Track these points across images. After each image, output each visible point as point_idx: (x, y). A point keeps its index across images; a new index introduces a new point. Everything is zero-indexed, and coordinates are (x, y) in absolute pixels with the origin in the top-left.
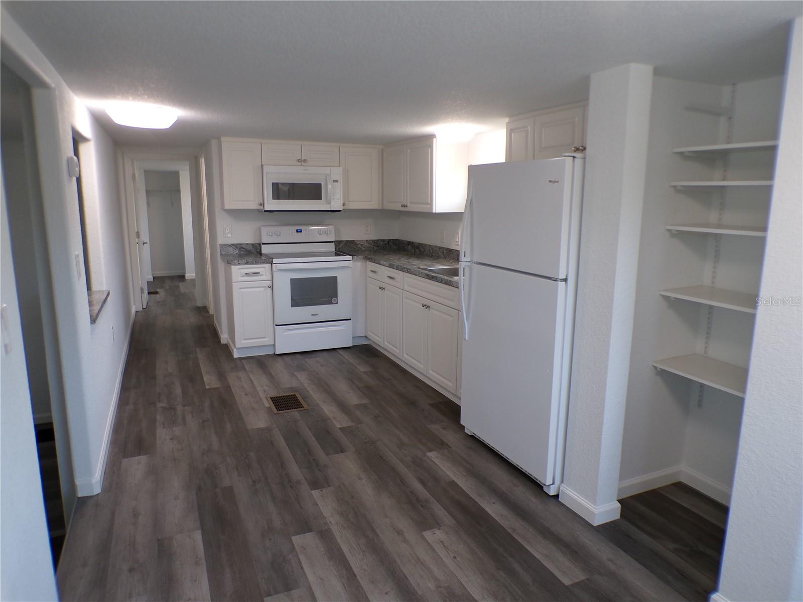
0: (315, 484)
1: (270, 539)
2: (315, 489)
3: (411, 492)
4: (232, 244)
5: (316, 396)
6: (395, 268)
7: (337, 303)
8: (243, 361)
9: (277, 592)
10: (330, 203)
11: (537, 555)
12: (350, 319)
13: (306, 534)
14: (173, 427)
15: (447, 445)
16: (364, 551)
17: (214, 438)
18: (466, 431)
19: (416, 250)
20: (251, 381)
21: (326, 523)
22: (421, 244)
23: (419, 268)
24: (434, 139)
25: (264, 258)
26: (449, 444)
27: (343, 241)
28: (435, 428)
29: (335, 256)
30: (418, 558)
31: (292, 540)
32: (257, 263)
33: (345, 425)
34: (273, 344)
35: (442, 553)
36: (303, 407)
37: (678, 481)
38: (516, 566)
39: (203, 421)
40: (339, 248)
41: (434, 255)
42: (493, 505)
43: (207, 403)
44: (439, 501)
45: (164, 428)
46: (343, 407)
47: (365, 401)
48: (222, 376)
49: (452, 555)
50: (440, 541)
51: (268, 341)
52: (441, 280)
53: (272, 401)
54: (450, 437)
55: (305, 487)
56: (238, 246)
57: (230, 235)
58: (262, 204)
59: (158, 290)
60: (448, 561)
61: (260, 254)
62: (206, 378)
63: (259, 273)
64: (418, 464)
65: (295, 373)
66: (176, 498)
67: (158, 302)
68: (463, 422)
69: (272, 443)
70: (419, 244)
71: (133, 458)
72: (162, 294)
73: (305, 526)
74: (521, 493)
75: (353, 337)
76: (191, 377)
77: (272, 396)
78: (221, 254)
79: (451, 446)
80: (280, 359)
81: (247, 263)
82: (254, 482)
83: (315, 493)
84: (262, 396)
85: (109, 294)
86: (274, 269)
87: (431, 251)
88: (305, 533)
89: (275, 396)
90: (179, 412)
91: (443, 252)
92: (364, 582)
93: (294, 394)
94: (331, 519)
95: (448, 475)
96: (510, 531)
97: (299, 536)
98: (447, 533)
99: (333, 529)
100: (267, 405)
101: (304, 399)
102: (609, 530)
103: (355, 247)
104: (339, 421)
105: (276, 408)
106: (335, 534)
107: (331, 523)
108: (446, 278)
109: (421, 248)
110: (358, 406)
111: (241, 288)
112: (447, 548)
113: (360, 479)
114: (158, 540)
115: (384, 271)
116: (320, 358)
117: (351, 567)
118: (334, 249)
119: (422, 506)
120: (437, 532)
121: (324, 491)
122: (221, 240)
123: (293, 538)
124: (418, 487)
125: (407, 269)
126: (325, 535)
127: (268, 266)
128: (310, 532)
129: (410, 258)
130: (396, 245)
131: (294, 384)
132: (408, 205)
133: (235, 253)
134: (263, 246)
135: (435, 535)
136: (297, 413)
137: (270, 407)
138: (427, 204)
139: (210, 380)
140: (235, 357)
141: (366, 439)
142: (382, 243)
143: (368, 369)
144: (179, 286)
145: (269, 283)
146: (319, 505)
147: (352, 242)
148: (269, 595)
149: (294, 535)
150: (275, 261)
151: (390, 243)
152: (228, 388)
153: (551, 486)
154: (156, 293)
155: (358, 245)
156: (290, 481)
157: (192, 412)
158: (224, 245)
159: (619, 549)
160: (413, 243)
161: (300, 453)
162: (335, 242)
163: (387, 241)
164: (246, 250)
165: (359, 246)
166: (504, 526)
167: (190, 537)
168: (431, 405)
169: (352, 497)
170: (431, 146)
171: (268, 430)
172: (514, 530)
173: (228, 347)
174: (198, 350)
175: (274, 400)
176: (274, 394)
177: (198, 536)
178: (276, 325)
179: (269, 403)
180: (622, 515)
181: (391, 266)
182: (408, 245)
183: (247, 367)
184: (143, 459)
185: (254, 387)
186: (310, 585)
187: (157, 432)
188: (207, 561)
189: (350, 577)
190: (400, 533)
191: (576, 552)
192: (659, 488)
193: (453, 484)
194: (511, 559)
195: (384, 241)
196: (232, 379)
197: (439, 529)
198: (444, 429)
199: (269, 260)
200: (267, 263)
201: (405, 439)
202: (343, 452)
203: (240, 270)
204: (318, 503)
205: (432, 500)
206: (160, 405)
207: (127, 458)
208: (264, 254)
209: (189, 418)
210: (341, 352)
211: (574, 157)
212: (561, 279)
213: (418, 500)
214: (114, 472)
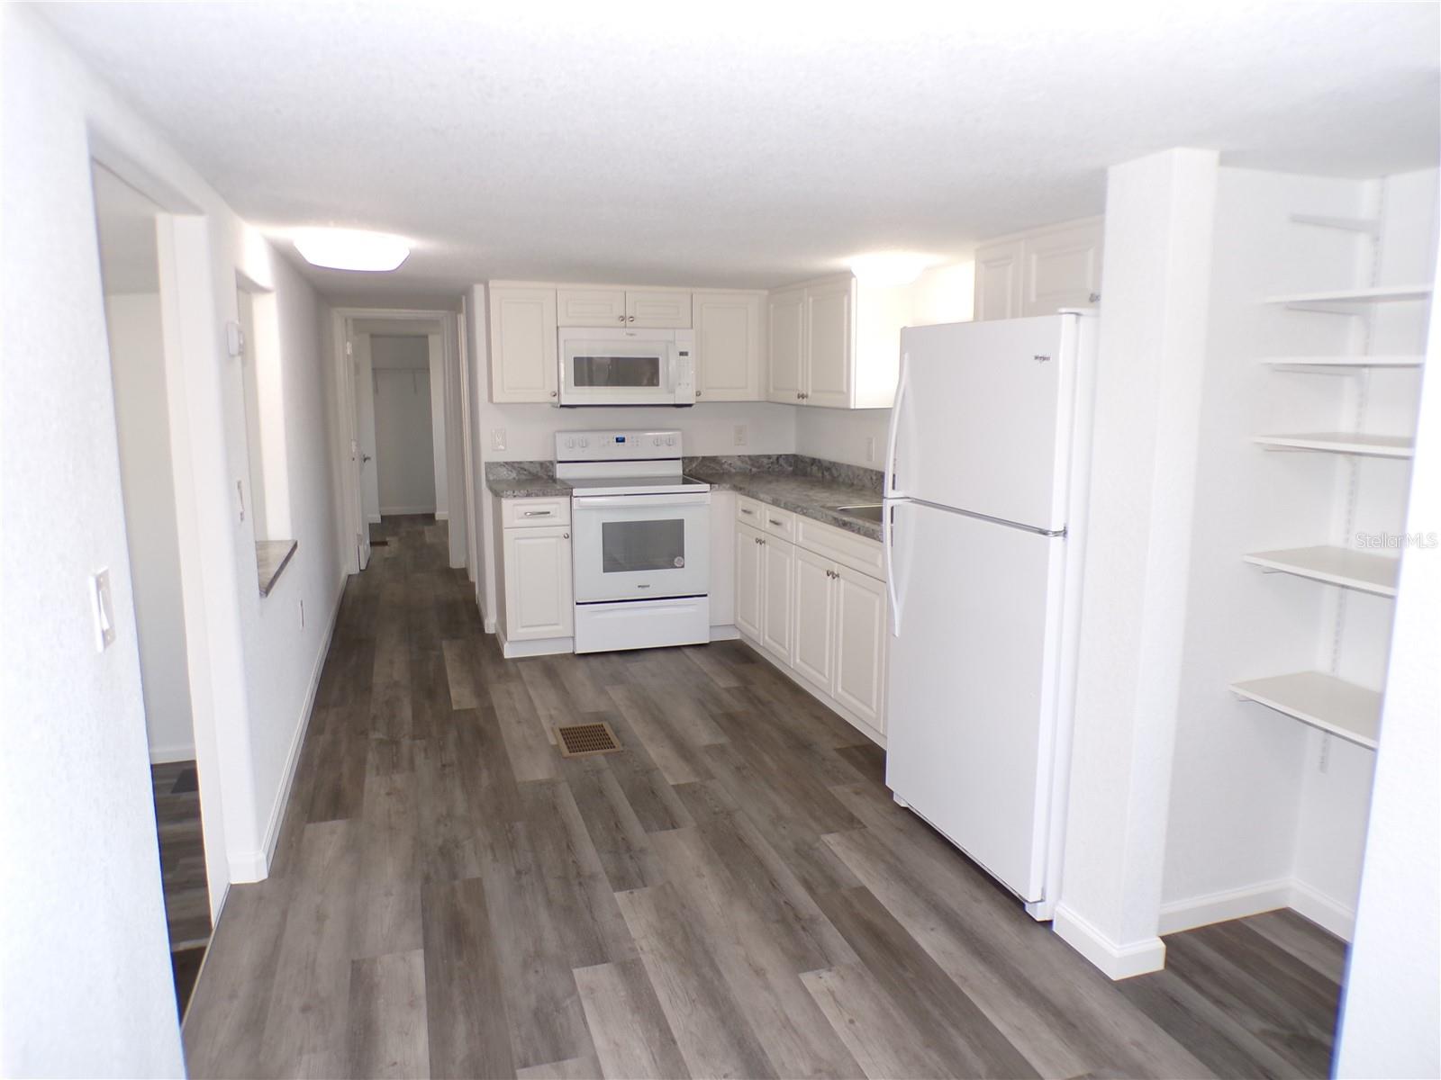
0: (622, 881)
1: (537, 972)
2: (621, 890)
3: (785, 902)
4: (506, 463)
5: (638, 729)
6: (782, 505)
7: (683, 567)
8: (519, 664)
9: (539, 1062)
10: (674, 392)
11: (1001, 1027)
12: (705, 595)
13: (599, 967)
14: (393, 773)
15: (860, 822)
16: (694, 1001)
17: (459, 795)
18: (895, 799)
19: (826, 474)
20: (530, 698)
21: (633, 950)
22: (834, 464)
23: (823, 507)
24: (854, 280)
25: (558, 487)
26: (862, 820)
27: (697, 458)
28: (842, 792)
29: (684, 483)
30: (787, 1019)
31: (573, 975)
32: (545, 495)
33: (682, 782)
34: (572, 635)
35: (829, 1011)
36: (614, 747)
37: (1284, 907)
38: (961, 1044)
39: (444, 766)
40: (690, 471)
41: (855, 482)
42: (932, 933)
43: (452, 735)
44: (835, 921)
45: (378, 774)
46: (683, 750)
47: (723, 740)
48: (481, 691)
49: (847, 1017)
50: (828, 990)
51: (562, 629)
52: (859, 529)
53: (563, 734)
54: (865, 809)
55: (603, 887)
56: (516, 465)
57: (503, 448)
58: (557, 394)
59: (388, 539)
60: (839, 1026)
61: (553, 479)
62: (454, 692)
63: (549, 513)
64: (805, 855)
65: (607, 688)
66: (388, 894)
67: (386, 559)
68: (890, 782)
69: (555, 808)
70: (830, 463)
71: (323, 824)
72: (394, 543)
73: (596, 953)
74: (984, 915)
75: (711, 627)
76: (430, 688)
77: (562, 727)
78: (488, 480)
79: (865, 823)
80: (582, 663)
81: (528, 495)
82: (519, 873)
83: (621, 897)
84: (546, 725)
85: (295, 546)
86: (574, 507)
87: (851, 477)
88: (596, 964)
89: (568, 727)
90: (405, 749)
91: (871, 478)
92: (687, 1053)
93: (600, 723)
94: (644, 943)
95: (855, 877)
96: (955, 980)
97: (585, 968)
98: (842, 977)
99: (644, 962)
100: (553, 742)
101: (617, 733)
102: (1139, 991)
103: (717, 468)
104: (672, 773)
105: (569, 748)
106: (647, 968)
107: (642, 949)
108: (867, 525)
109: (834, 471)
110: (708, 749)
111: (518, 539)
112: (840, 1005)
113: (700, 875)
114: (353, 962)
115: (765, 512)
116: (650, 663)
117: (669, 1029)
118: (680, 472)
119: (803, 928)
120: (825, 974)
121: (636, 894)
122: (487, 455)
123: (576, 971)
124: (800, 895)
125: (803, 508)
126: (631, 971)
127: (564, 500)
128: (604, 963)
129: (812, 489)
130: (791, 466)
131: (603, 706)
132: (810, 393)
133: (511, 478)
134: (558, 465)
135: (823, 980)
136: (602, 758)
137: (558, 746)
138: (841, 392)
139: (461, 696)
140: (506, 657)
141: (716, 807)
142: (765, 461)
143: (733, 683)
144: (423, 532)
145: (567, 530)
146: (625, 918)
147: (714, 459)
148: (526, 1065)
149: (577, 967)
150: (576, 492)
151: (781, 461)
152: (490, 711)
153: (1039, 904)
154: (384, 543)
155: (723, 464)
156: (579, 875)
157: (425, 750)
158: (493, 463)
159: (1156, 1026)
160: (819, 461)
161: (600, 827)
162: (684, 459)
163: (775, 458)
164: (530, 473)
165: (726, 466)
166: (947, 971)
167: (404, 959)
168: (838, 750)
169: (684, 906)
170: (847, 291)
171: (551, 784)
172: (965, 979)
173: (496, 639)
174: (445, 643)
175: (567, 734)
176: (567, 722)
177: (418, 959)
178: (577, 604)
179: (556, 738)
180: (1168, 963)
181: (775, 503)
182: (812, 464)
183: (524, 674)
184: (340, 825)
185: (533, 709)
186: (595, 1052)
187: (367, 781)
188: (428, 1003)
189: (665, 1044)
190: (759, 972)
191: (1074, 1026)
192: (1246, 918)
193: (863, 892)
194: (952, 1031)
195: (769, 457)
196: (498, 696)
197: (830, 970)
198: (857, 793)
199: (566, 489)
200: (563, 495)
201: (786, 810)
202: (674, 828)
203: (518, 507)
204: (623, 914)
205: (823, 918)
206: (375, 736)
207: (314, 822)
208: (559, 479)
209: (420, 759)
210: (687, 651)
211: (1078, 314)
212: (1056, 532)
213: (798, 918)
214: (292, 845)
